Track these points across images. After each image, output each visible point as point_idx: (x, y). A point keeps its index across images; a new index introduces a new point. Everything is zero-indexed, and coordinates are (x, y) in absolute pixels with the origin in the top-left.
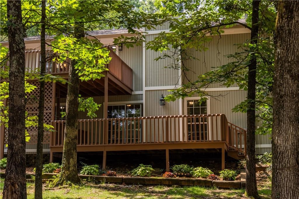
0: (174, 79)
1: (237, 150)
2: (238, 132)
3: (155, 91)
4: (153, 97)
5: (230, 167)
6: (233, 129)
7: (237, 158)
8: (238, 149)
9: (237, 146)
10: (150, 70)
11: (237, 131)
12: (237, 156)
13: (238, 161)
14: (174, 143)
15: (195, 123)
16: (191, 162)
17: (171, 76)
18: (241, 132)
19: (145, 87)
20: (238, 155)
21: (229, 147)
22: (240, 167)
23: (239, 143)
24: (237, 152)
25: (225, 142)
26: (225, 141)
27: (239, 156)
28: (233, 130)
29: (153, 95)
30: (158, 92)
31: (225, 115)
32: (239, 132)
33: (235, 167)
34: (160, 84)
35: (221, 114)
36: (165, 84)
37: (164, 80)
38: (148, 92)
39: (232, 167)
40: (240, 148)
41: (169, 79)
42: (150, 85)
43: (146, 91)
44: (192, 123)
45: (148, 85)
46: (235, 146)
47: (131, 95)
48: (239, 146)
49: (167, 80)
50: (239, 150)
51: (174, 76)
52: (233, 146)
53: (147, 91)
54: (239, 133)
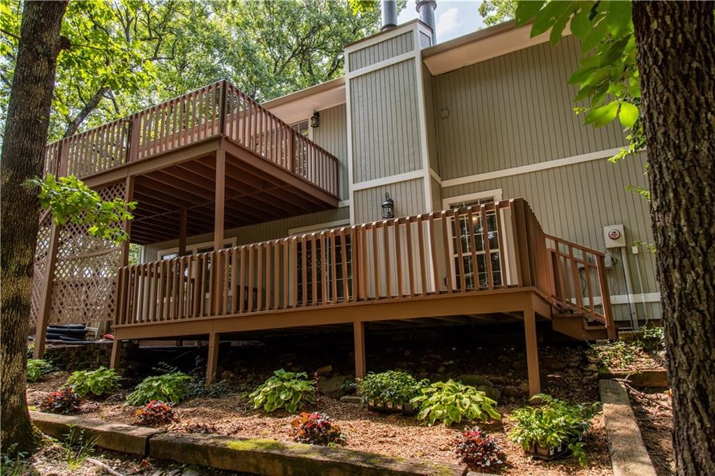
0: (411, 158)
1: (581, 312)
2: (580, 265)
3: (374, 190)
4: (370, 203)
5: (561, 365)
6: (565, 258)
7: (584, 337)
8: (582, 308)
9: (579, 300)
10: (363, 148)
11: (575, 262)
12: (584, 329)
13: (585, 346)
14: (375, 302)
15: (474, 253)
16: (454, 349)
17: (406, 153)
18: (590, 264)
19: (354, 183)
20: (587, 328)
21: (559, 305)
22: (594, 365)
23: (584, 292)
24: (581, 317)
25: (534, 289)
26: (533, 285)
27: (588, 331)
28: (565, 260)
29: (369, 199)
30: (379, 190)
31: (524, 201)
32: (583, 266)
33: (578, 367)
34: (382, 172)
35: (511, 200)
36: (392, 172)
37: (392, 164)
38: (360, 194)
39: (569, 367)
40: (588, 304)
41: (401, 159)
42: (364, 178)
43: (354, 192)
44: (464, 255)
45: (359, 179)
46: (574, 301)
47: (336, 208)
48: (586, 301)
49: (397, 162)
50: (587, 312)
51: (411, 151)
52: (569, 303)
53: (357, 191)
54: (582, 269)
